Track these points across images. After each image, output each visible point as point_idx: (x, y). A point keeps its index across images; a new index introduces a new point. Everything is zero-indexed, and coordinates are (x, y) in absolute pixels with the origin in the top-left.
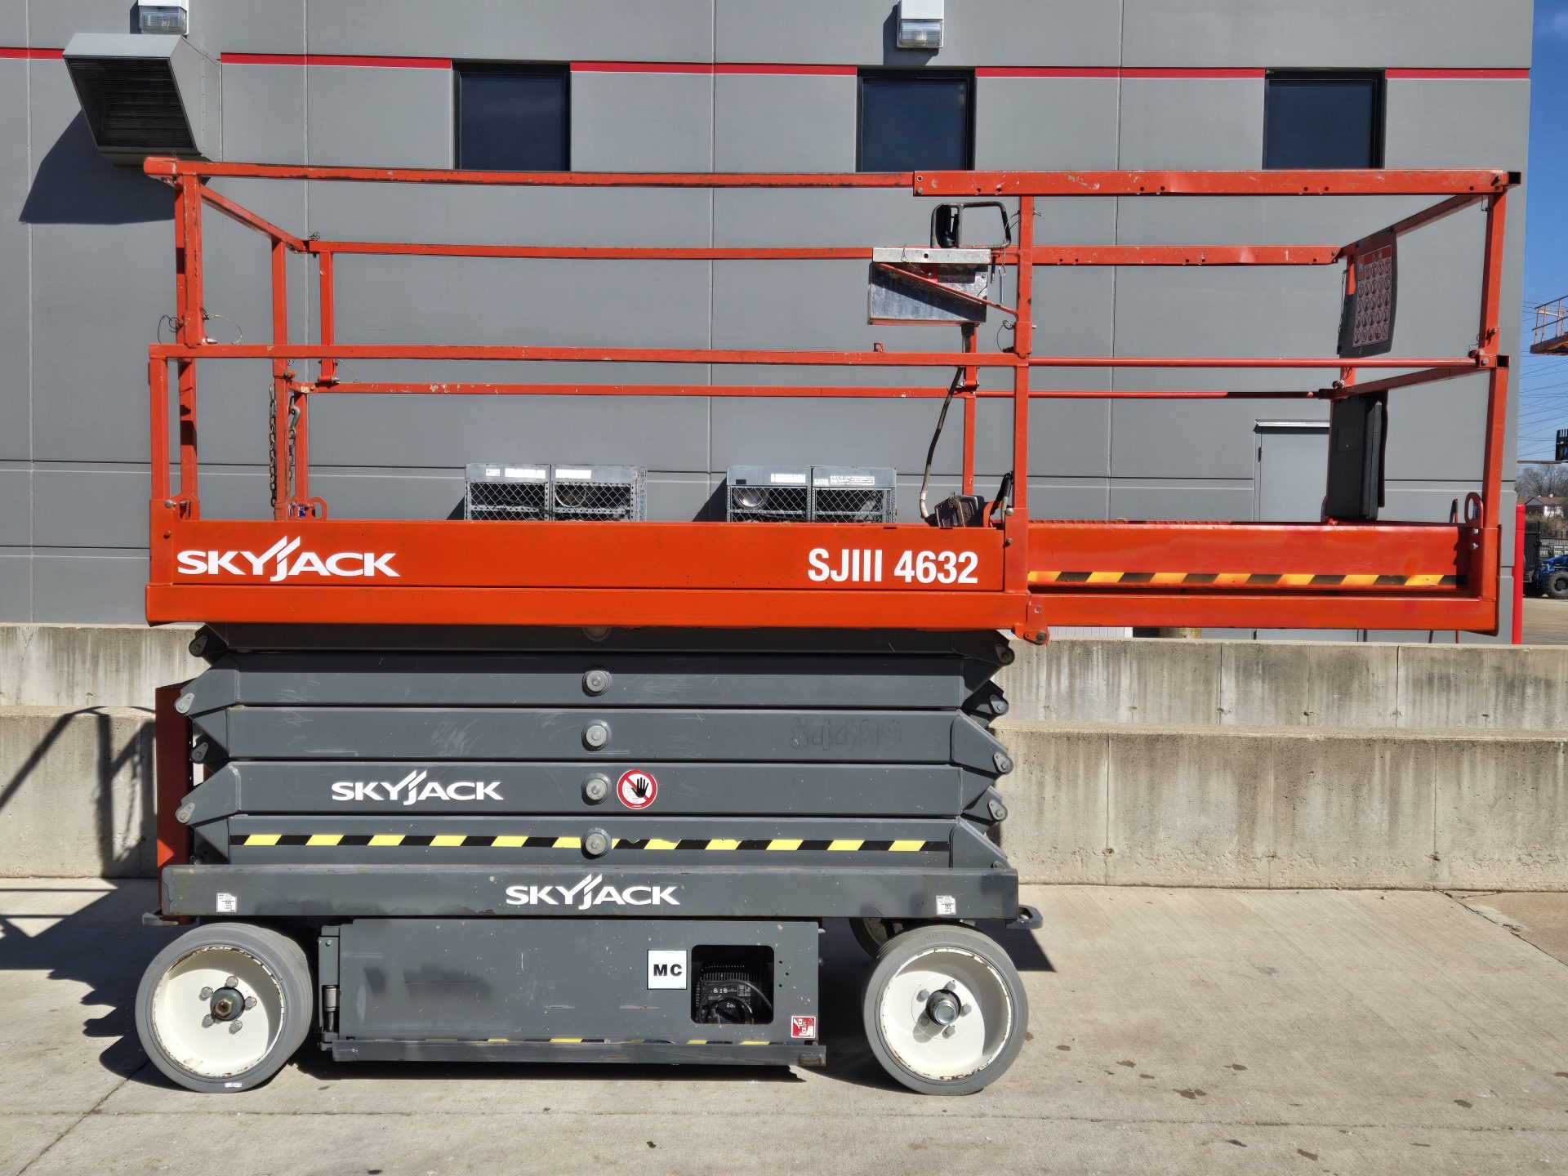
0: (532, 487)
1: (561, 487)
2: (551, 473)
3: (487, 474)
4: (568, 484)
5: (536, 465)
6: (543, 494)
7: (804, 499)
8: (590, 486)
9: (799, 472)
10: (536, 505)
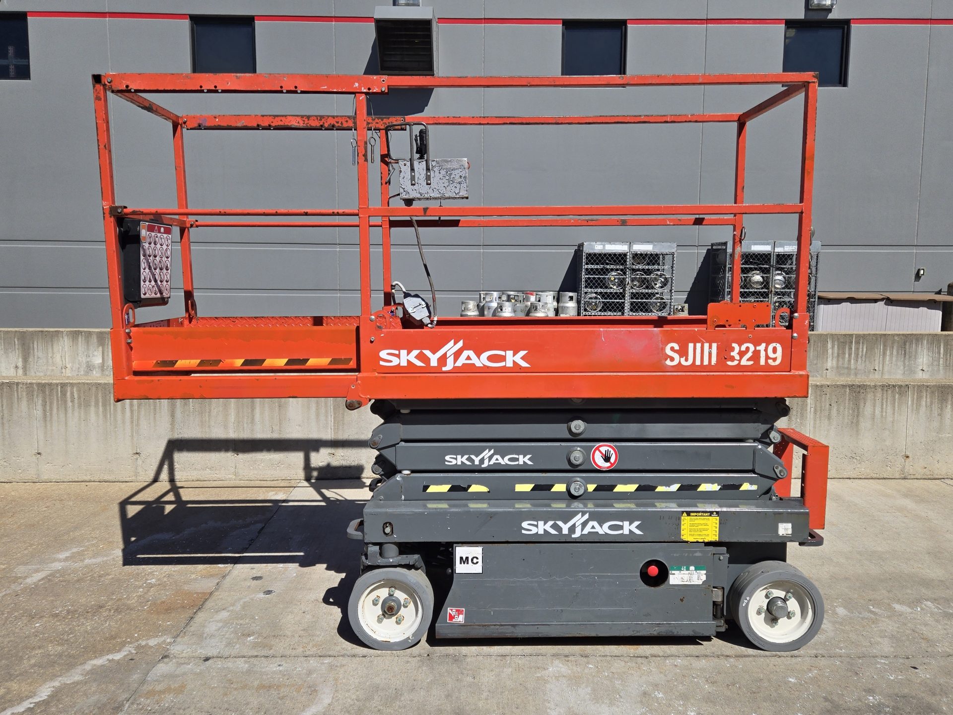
0: (620, 255)
1: (636, 255)
2: (630, 247)
3: (596, 248)
4: (639, 253)
5: (623, 242)
6: (626, 258)
7: (769, 259)
8: (652, 254)
9: (768, 244)
10: (622, 264)
